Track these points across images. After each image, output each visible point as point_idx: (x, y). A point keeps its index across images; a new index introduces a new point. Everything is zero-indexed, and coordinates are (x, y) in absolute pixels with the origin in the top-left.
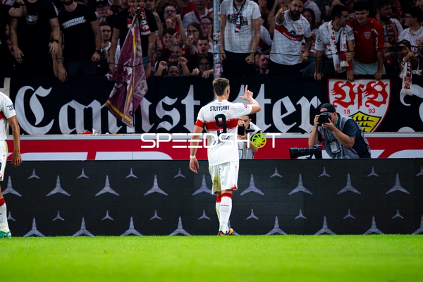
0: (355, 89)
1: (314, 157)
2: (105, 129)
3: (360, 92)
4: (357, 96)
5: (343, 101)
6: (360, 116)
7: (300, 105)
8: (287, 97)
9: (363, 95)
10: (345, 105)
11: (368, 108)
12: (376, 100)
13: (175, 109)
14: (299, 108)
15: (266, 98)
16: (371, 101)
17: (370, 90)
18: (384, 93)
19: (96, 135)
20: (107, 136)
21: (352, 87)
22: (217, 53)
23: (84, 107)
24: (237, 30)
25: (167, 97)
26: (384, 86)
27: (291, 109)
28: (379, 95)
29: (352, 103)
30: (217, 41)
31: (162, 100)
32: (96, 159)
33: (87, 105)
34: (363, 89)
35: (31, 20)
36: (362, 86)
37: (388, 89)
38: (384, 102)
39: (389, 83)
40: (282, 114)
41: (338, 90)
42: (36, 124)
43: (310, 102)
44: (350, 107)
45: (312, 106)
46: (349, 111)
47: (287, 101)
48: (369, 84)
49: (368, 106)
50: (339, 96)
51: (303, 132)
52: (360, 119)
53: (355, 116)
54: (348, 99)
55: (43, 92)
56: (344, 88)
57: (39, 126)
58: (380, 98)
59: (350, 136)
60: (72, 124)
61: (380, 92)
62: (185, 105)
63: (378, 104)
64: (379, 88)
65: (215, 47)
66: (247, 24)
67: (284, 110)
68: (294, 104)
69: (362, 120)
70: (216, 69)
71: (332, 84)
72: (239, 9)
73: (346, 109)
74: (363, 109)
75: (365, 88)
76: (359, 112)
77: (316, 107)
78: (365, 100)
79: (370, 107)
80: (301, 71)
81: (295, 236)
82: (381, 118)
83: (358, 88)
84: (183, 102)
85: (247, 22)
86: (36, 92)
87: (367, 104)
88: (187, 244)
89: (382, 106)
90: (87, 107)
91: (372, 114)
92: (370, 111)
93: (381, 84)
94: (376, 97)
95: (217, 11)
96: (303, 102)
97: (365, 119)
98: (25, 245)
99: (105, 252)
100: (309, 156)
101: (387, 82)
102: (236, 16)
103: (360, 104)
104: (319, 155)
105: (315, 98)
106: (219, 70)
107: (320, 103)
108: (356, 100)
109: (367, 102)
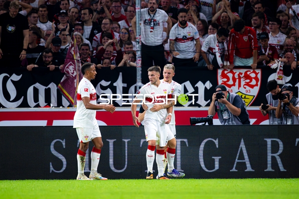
0: (236, 76)
1: (207, 124)
2: (60, 104)
3: (240, 78)
4: (237, 80)
5: (228, 83)
6: (240, 94)
7: (197, 87)
8: (188, 82)
9: (242, 80)
10: (230, 86)
11: (245, 90)
12: (251, 83)
13: (109, 89)
16: (247, 84)
17: (247, 77)
18: (256, 79)
19: (53, 108)
20: (61, 109)
21: (234, 74)
22: (138, 51)
23: (45, 87)
24: (152, 30)
25: (103, 81)
26: (257, 74)
27: (191, 90)
28: (253, 79)
29: (234, 85)
30: (139, 42)
31: (100, 83)
32: (53, 125)
33: (47, 86)
34: (241, 76)
35: (10, 30)
36: (241, 74)
37: (259, 76)
38: (257, 85)
39: (260, 72)
40: (185, 93)
41: (224, 76)
42: (11, 100)
43: (204, 84)
44: (232, 88)
45: (206, 88)
46: (231, 91)
47: (188, 84)
48: (246, 72)
49: (245, 88)
50: (225, 80)
51: (199, 106)
54: (231, 82)
55: (16, 78)
56: (228, 75)
57: (13, 101)
58: (254, 82)
59: (238, 107)
60: (36, 99)
61: (254, 78)
62: (116, 87)
63: (252, 87)
64: (253, 75)
65: (138, 46)
66: (159, 25)
67: (186, 90)
68: (193, 86)
70: (138, 61)
71: (220, 72)
72: (152, 15)
74: (242, 89)
75: (243, 75)
76: (239, 91)
77: (208, 88)
78: (243, 83)
79: (247, 89)
81: (193, 179)
82: (254, 96)
83: (239, 75)
84: (115, 84)
85: (159, 24)
86: (11, 78)
87: (245, 86)
88: (117, 185)
89: (255, 88)
90: (47, 88)
91: (248, 94)
92: (247, 91)
93: (254, 72)
94: (251, 81)
95: (139, 21)
96: (200, 85)
97: (243, 97)
98: (2, 186)
99: (60, 191)
100: (204, 123)
101: (259, 71)
102: (150, 21)
103: (240, 86)
104: (211, 122)
105: (208, 82)
106: (140, 62)
107: (211, 86)
108: (237, 83)
109: (245, 85)
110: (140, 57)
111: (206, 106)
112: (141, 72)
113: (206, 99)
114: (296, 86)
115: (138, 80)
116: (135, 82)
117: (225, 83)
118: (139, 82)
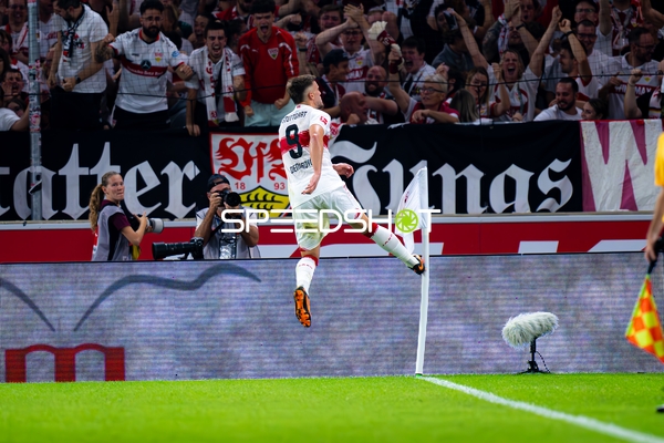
0: (252, 151)
1: (190, 257)
3: (260, 156)
4: (255, 161)
5: (234, 169)
6: (261, 193)
7: (166, 176)
8: (146, 163)
9: (265, 159)
10: (238, 176)
11: (273, 182)
14: (164, 180)
15: (112, 164)
16: (277, 169)
17: (277, 153)
21: (247, 147)
22: (34, 94)
24: (65, 58)
27: (152, 182)
29: (248, 172)
30: (34, 75)
34: (265, 151)
36: (263, 145)
40: (138, 189)
41: (225, 152)
43: (182, 169)
44: (245, 179)
45: (185, 177)
46: (243, 185)
47: (145, 169)
48: (274, 143)
49: (273, 178)
50: (228, 162)
51: (172, 217)
52: (260, 198)
53: (254, 194)
54: (241, 167)
56: (235, 149)
65: (32, 84)
66: (82, 47)
67: (141, 183)
68: (157, 173)
69: (265, 200)
70: (33, 119)
71: (216, 140)
73: (239, 182)
74: (266, 182)
75: (268, 149)
76: (260, 186)
77: (191, 177)
78: (267, 167)
79: (276, 181)
80: (168, 121)
83: (258, 149)
87: (273, 175)
91: (279, 191)
92: (277, 186)
95: (34, 28)
96: (171, 169)
97: (269, 198)
100: (183, 255)
103: (260, 174)
104: (198, 253)
105: (191, 164)
106: (38, 120)
107: (198, 171)
108: (254, 169)
109: (272, 171)
110: (38, 109)
111: (186, 217)
112: (39, 143)
113: (186, 203)
114: (384, 170)
115: (33, 161)
116: (28, 164)
117: (227, 169)
118: (35, 165)
